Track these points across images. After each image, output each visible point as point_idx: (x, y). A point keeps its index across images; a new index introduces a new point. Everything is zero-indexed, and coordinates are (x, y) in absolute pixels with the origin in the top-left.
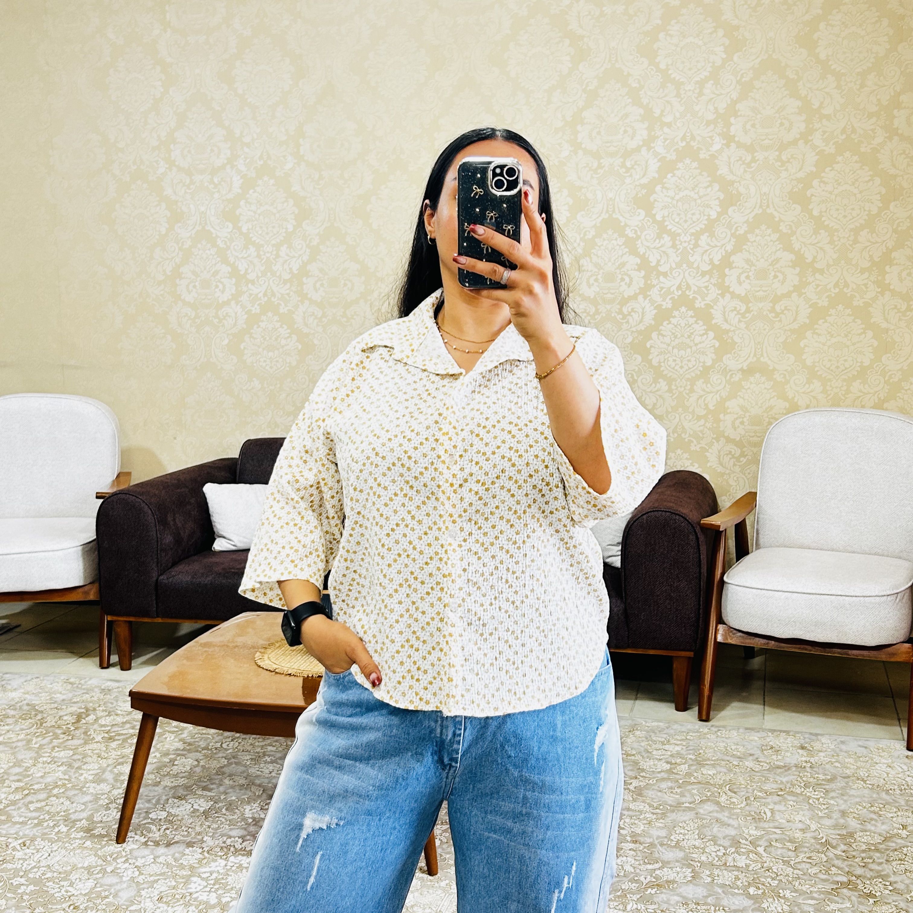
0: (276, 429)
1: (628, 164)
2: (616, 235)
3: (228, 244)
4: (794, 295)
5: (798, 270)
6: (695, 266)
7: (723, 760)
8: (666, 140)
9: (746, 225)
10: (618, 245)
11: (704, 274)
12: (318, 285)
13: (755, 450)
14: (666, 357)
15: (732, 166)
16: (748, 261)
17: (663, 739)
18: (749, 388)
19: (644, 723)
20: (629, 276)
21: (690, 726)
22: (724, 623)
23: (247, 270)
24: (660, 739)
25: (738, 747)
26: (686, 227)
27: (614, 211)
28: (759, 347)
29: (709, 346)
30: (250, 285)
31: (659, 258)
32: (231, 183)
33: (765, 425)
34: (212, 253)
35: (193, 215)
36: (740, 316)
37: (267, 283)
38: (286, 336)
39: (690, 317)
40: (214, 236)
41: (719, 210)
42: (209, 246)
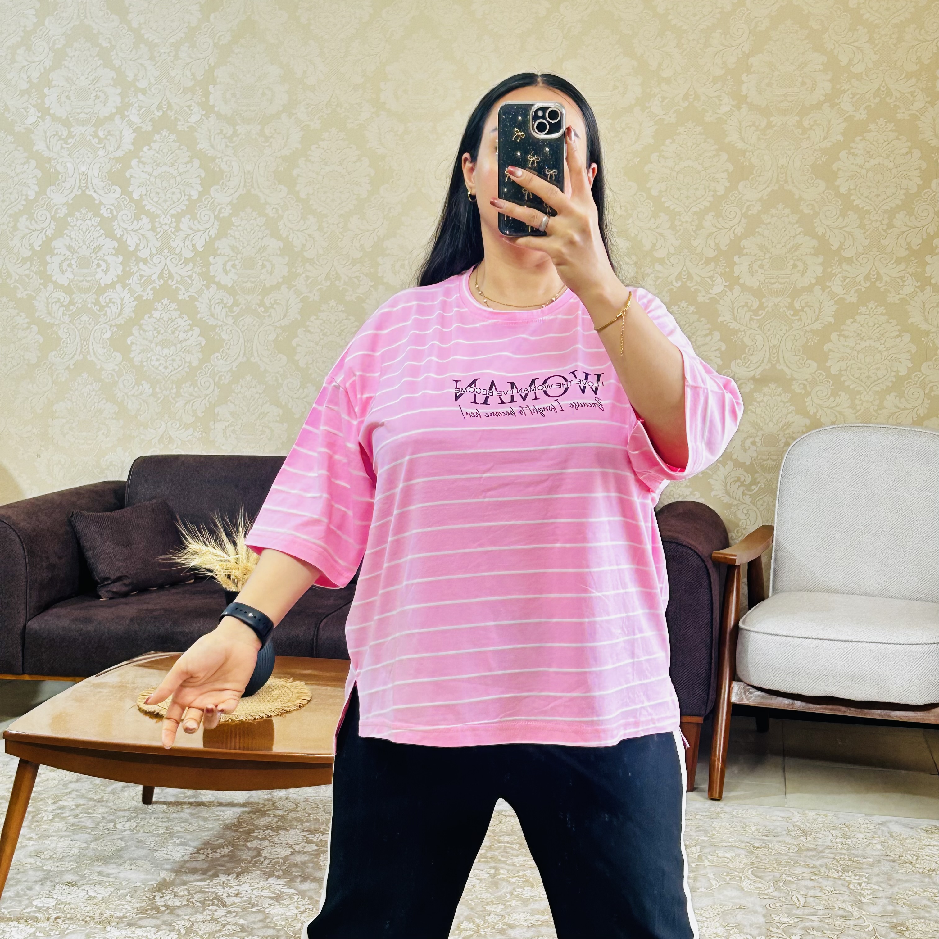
0: (170, 446)
1: (617, 127)
3: (115, 213)
4: (817, 288)
5: (821, 259)
6: (698, 251)
7: (741, 842)
8: (664, 98)
9: (759, 203)
11: (708, 261)
12: (228, 266)
13: (769, 476)
15: (743, 132)
16: (761, 247)
18: (762, 401)
23: (137, 245)
26: (687, 205)
28: (774, 351)
29: (713, 349)
30: (141, 264)
31: (655, 242)
32: (121, 138)
33: (782, 445)
34: (93, 223)
35: (70, 175)
36: (751, 313)
37: (163, 263)
38: (187, 328)
39: (691, 313)
40: (97, 202)
41: (728, 184)
42: (90, 215)
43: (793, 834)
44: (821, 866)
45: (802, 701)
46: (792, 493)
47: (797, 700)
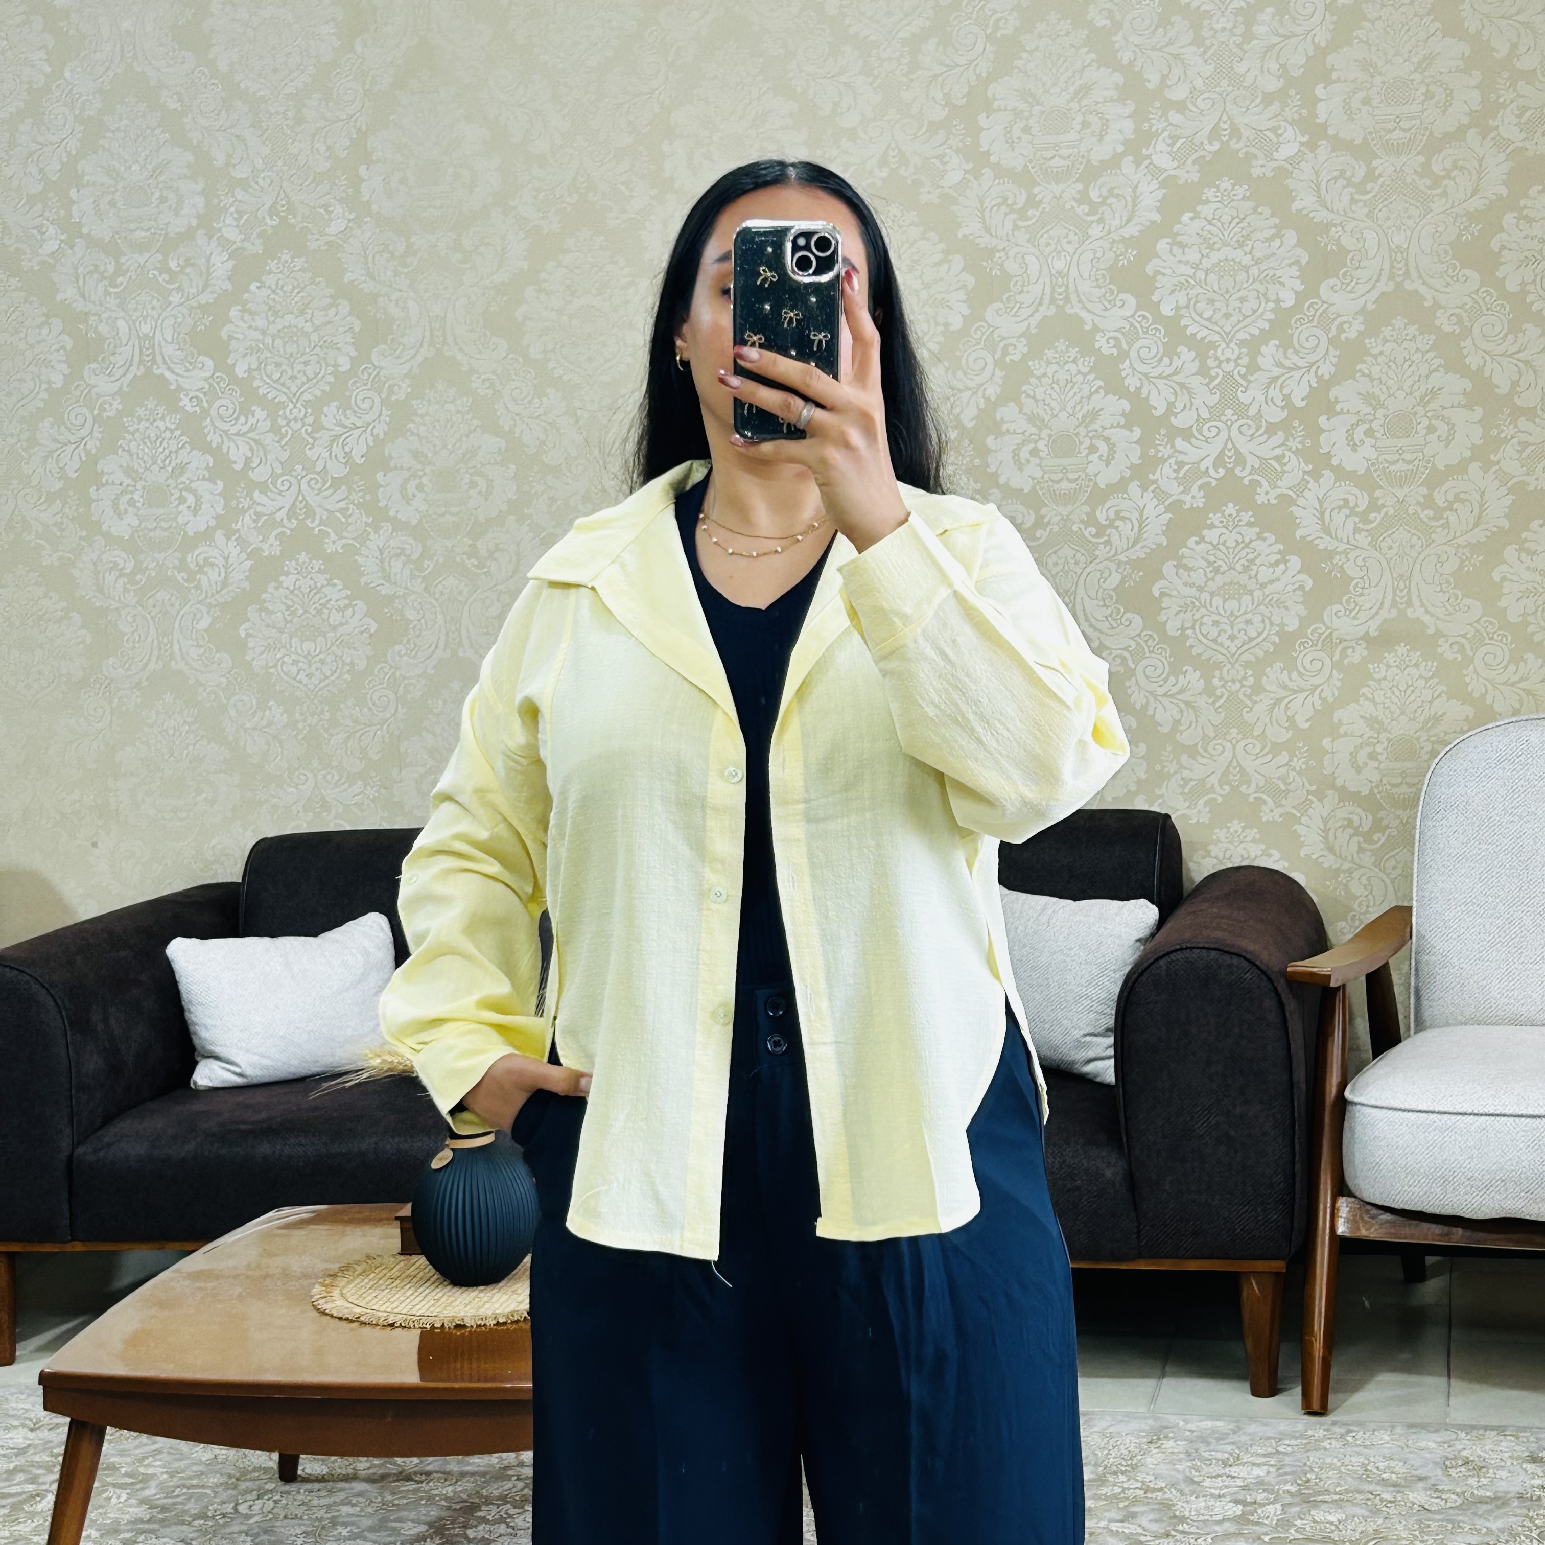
0: (324, 814)
1: (1094, 195)
2: (1073, 352)
3: (205, 404)
4: (1474, 467)
5: (1479, 412)
6: (1252, 412)
7: (1359, 1492)
8: (1174, 138)
9: (1360, 319)
10: (1079, 372)
11: (1272, 429)
12: (411, 488)
13: (1405, 815)
14: (1197, 616)
15: (1323, 191)
16: (1367, 398)
17: (1226, 1455)
18: (1385, 678)
19: (1181, 1424)
20: (1107, 440)
21: (1283, 1426)
22: (1350, 1194)
23: (248, 460)
24: (1219, 1455)
25: (1392, 1464)
26: (1227, 329)
27: (1067, 300)
28: (1402, 585)
29: (1290, 588)
30: (256, 494)
31: (1173, 399)
32: (208, 269)
33: (1427, 757)
34: (169, 425)
35: (124, 342)
36: (1357, 520)
37: (295, 488)
38: (341, 604)
39: (1246, 525)
40: (173, 387)
41: (1300, 287)
42: (161, 410)
43: (1452, 1472)
44: (1502, 1531)
45: (1463, 1228)
46: (1441, 845)
47: (1457, 1226)
